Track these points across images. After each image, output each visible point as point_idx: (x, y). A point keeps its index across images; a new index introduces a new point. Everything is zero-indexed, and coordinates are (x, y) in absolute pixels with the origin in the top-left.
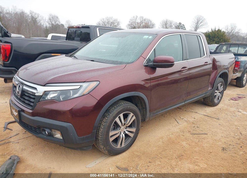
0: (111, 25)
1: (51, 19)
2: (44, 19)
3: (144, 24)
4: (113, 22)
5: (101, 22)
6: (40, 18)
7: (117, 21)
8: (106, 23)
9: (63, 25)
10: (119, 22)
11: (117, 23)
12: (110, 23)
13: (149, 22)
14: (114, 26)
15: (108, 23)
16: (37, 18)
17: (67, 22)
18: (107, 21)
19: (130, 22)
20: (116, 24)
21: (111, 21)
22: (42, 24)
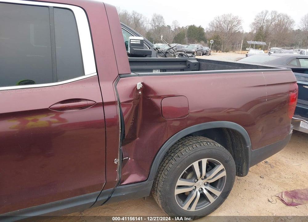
0: (228, 25)
1: (155, 20)
2: (147, 20)
3: (277, 21)
4: (232, 21)
5: (216, 21)
6: (142, 19)
7: (237, 20)
8: (222, 22)
9: (169, 27)
10: (240, 21)
11: (237, 22)
12: (228, 22)
13: (285, 19)
14: (232, 26)
15: (225, 22)
16: (139, 20)
17: (174, 22)
18: (223, 20)
19: (255, 19)
20: (235, 23)
21: (229, 19)
22: (145, 26)
